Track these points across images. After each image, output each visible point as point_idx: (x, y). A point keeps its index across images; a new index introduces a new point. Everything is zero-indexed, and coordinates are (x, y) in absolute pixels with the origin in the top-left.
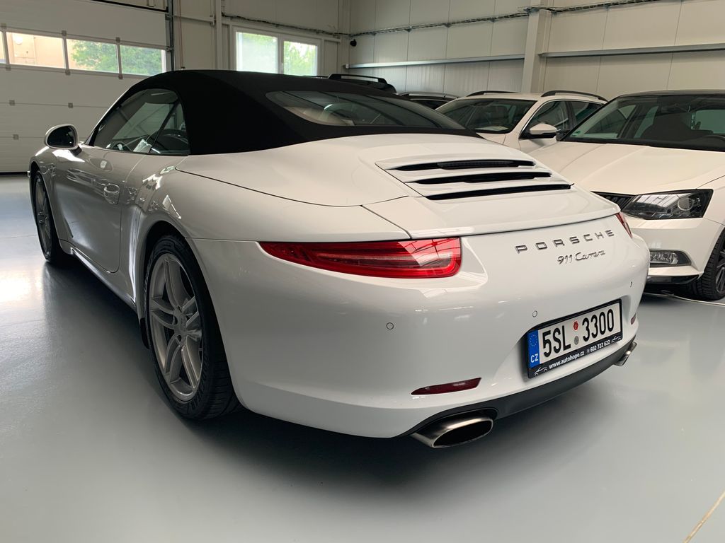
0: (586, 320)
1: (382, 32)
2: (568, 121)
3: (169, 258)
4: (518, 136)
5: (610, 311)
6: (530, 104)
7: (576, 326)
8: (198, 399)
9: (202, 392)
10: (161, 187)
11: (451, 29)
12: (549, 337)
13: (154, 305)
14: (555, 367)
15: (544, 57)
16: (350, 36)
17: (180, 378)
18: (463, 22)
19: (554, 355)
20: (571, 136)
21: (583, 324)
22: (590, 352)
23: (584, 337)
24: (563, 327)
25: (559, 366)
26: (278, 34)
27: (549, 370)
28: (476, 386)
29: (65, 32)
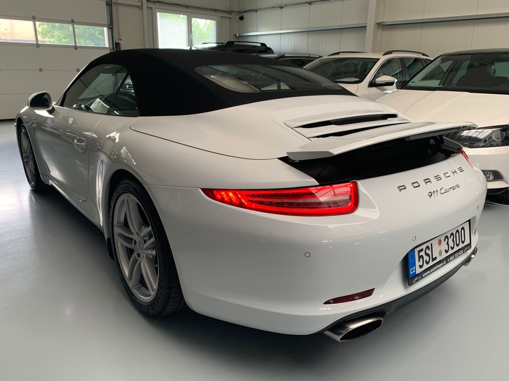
0: (447, 237)
1: (262, 9)
2: (401, 71)
3: (129, 196)
4: (367, 85)
5: (463, 228)
6: (375, 61)
7: (440, 242)
8: (156, 303)
9: (159, 298)
10: (119, 141)
11: (312, 6)
12: (422, 253)
13: (117, 230)
14: (427, 275)
15: (380, 25)
16: (239, 13)
17: (140, 284)
18: (322, 1)
19: (426, 266)
20: (408, 85)
21: (445, 241)
22: (450, 261)
23: (445, 250)
24: (431, 244)
25: (429, 274)
26: (188, 13)
27: (422, 278)
28: (371, 295)
29: (34, 16)
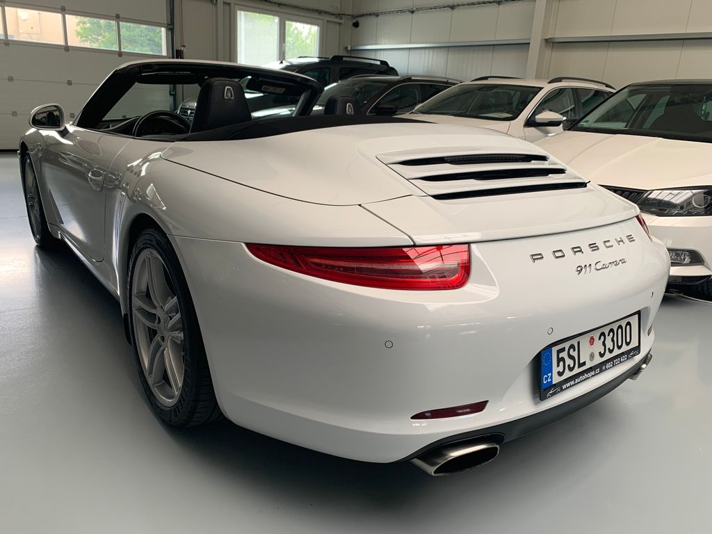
0: (603, 334)
1: (385, 13)
2: (574, 108)
3: (151, 253)
4: (523, 123)
5: (629, 324)
6: (536, 90)
7: (592, 341)
8: (180, 407)
9: (184, 400)
10: (146, 175)
11: (456, 11)
12: (564, 355)
13: (137, 302)
14: (569, 387)
15: (550, 42)
16: (353, 17)
17: (162, 381)
18: (468, 4)
19: (568, 374)
20: (579, 125)
21: (600, 339)
22: (606, 369)
23: (600, 353)
24: (579, 343)
25: (573, 385)
26: (281, 14)
27: (562, 390)
28: (482, 410)
29: (64, 7)
